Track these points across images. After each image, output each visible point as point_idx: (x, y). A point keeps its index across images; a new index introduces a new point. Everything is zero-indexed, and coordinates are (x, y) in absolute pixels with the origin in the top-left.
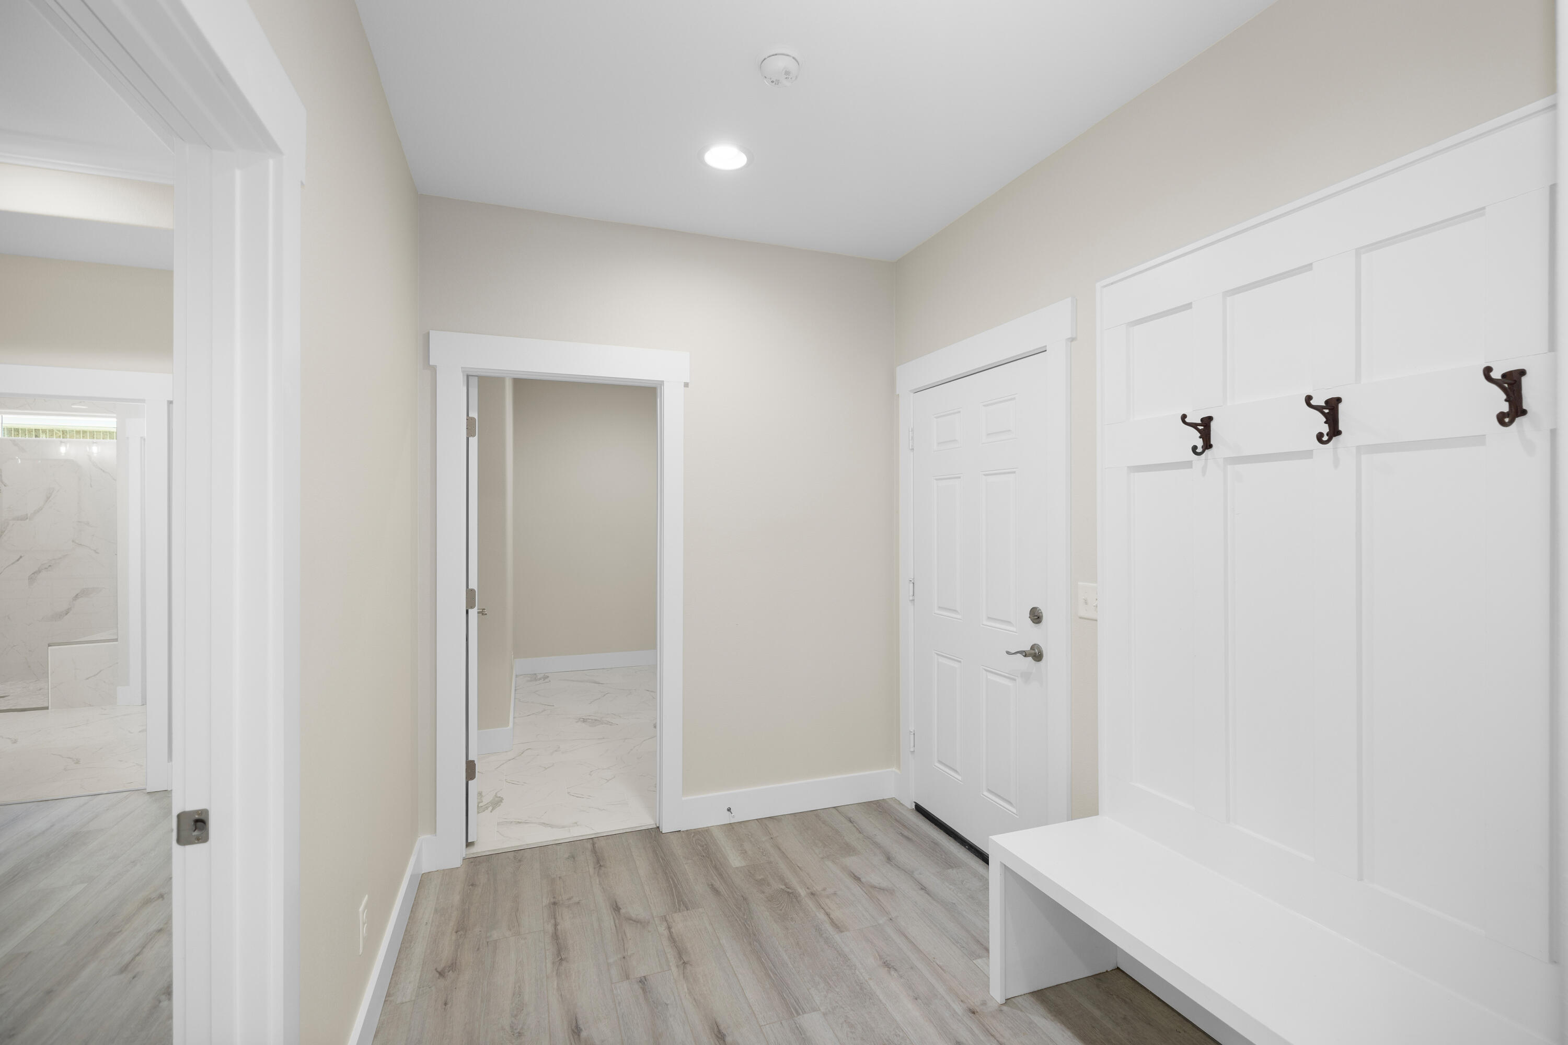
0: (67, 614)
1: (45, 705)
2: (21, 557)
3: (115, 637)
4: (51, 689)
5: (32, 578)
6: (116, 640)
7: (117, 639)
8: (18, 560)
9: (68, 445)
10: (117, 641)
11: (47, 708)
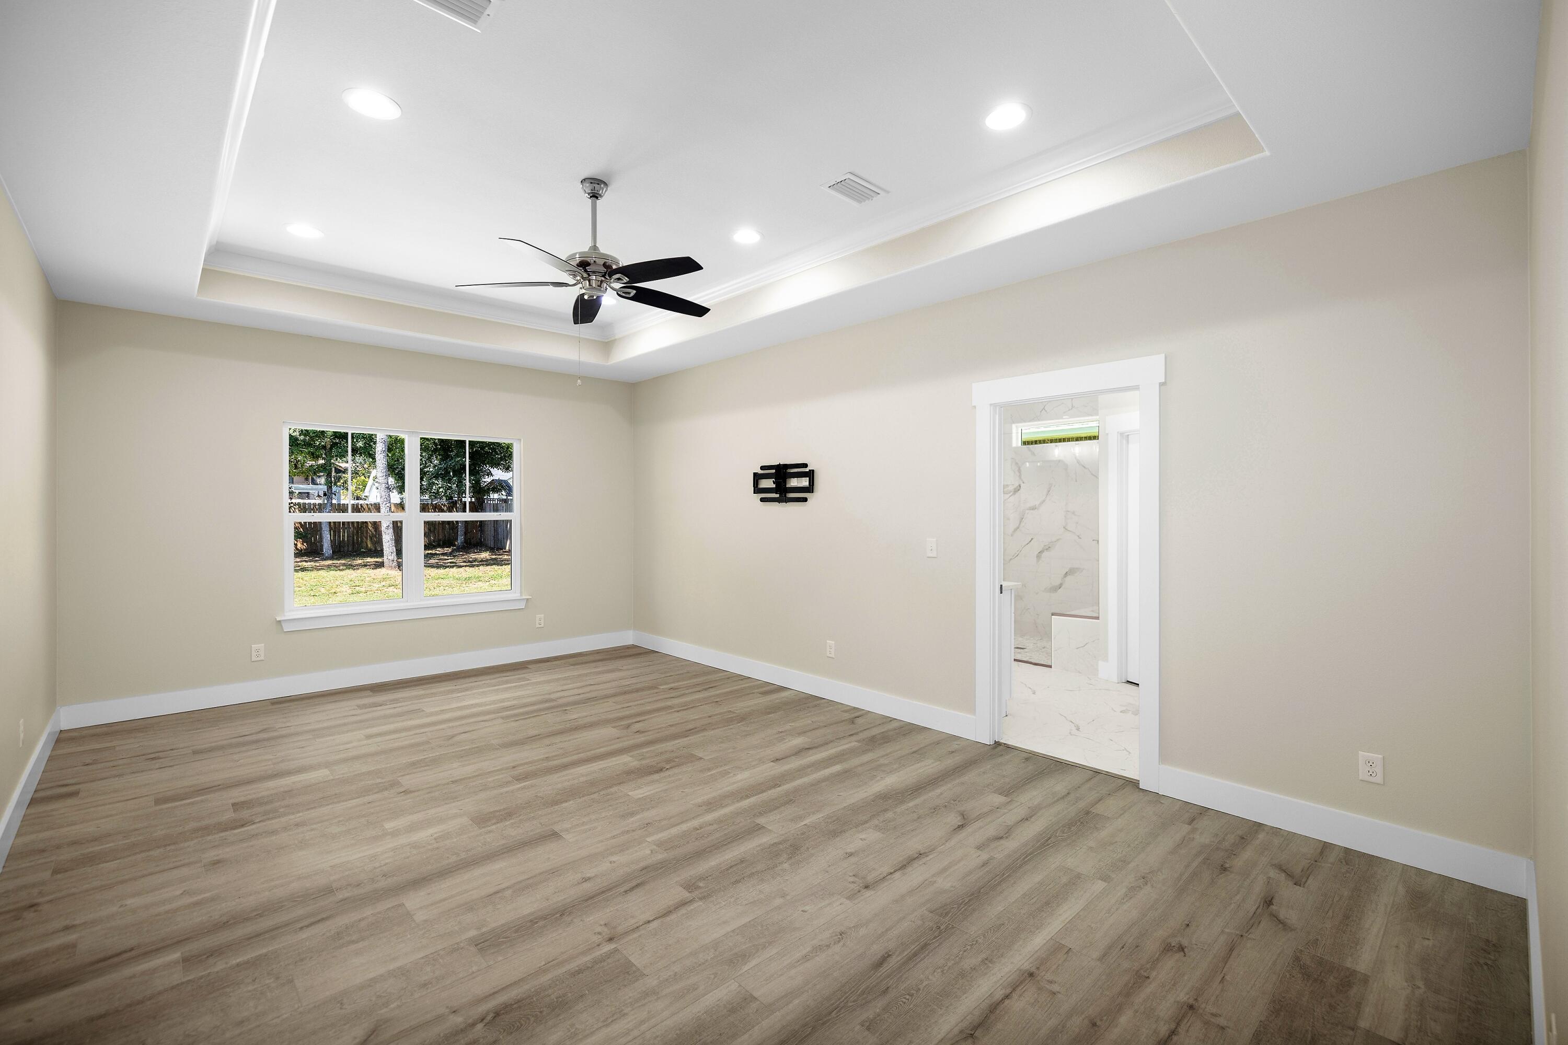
0: (1060, 588)
1: (1049, 663)
2: (1032, 539)
3: (1095, 615)
4: (1054, 651)
5: (1039, 555)
6: (1097, 618)
7: (1099, 617)
8: (1030, 541)
9: (1060, 448)
10: (1099, 619)
11: (1050, 667)
